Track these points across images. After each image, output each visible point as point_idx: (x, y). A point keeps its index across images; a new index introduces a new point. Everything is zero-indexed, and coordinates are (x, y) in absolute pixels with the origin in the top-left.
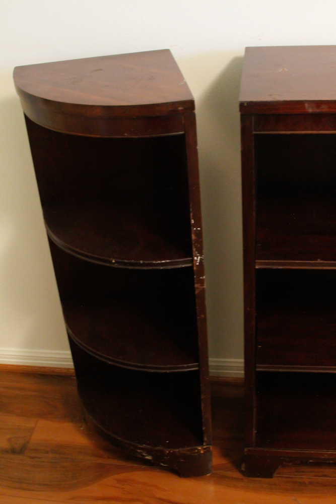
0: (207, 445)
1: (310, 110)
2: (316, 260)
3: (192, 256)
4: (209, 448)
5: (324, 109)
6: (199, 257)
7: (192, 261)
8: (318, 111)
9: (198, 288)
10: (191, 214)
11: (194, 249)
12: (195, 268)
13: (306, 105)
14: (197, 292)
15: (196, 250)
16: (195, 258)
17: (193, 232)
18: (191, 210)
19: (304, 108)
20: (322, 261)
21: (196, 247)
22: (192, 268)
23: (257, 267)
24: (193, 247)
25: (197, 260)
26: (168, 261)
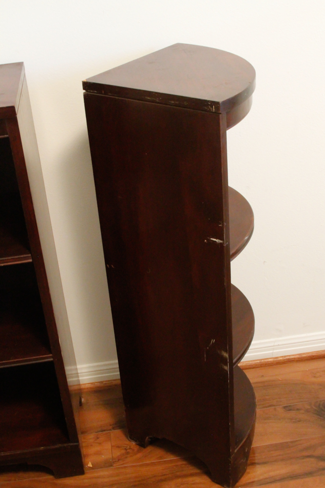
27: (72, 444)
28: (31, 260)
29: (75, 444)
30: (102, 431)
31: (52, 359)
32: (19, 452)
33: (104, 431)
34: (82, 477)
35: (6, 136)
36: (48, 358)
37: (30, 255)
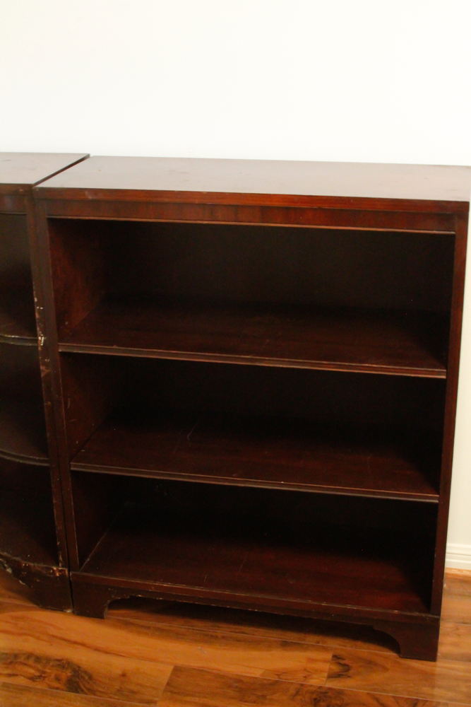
0: (62, 566)
1: (90, 198)
2: (112, 346)
3: (36, 335)
4: (64, 571)
5: (100, 197)
6: (43, 338)
7: (37, 340)
8: (95, 198)
9: (43, 371)
10: (34, 292)
11: (38, 329)
12: (40, 349)
13: (86, 193)
14: (42, 375)
15: (40, 330)
16: (40, 338)
17: (36, 311)
18: (34, 288)
19: (84, 195)
20: (117, 347)
21: (40, 326)
22: (37, 347)
23: (60, 351)
24: (38, 326)
25: (41, 341)
26: (17, 337)
27: (431, 616)
28: (444, 377)
29: (436, 617)
30: (464, 623)
31: (437, 501)
32: (368, 609)
33: (466, 623)
34: (432, 663)
35: (453, 233)
36: (433, 499)
37: (445, 370)
